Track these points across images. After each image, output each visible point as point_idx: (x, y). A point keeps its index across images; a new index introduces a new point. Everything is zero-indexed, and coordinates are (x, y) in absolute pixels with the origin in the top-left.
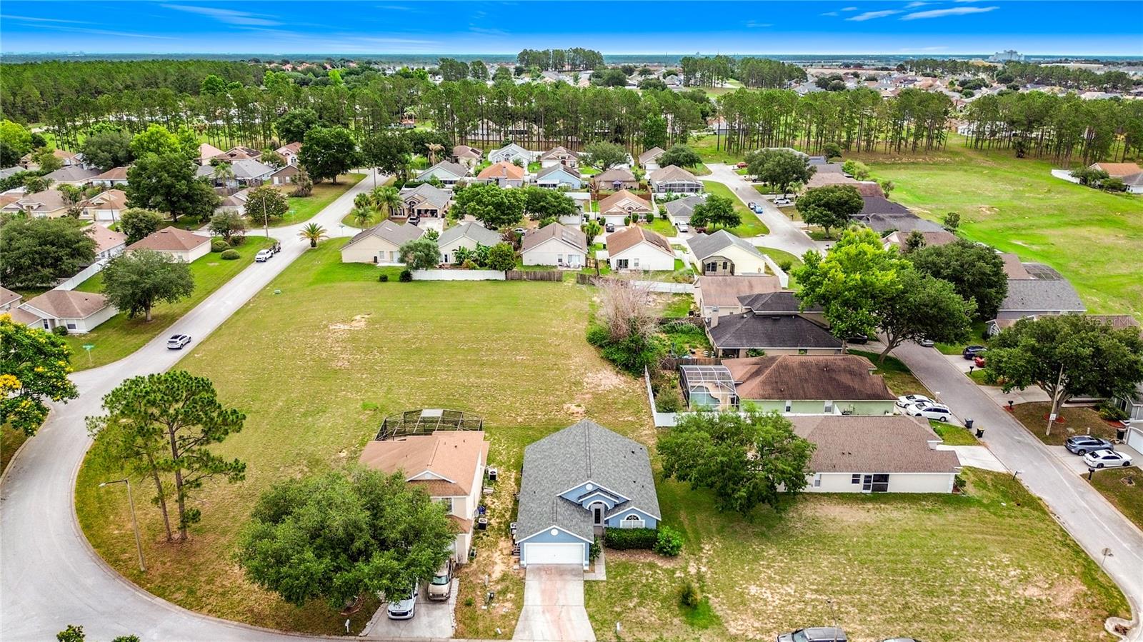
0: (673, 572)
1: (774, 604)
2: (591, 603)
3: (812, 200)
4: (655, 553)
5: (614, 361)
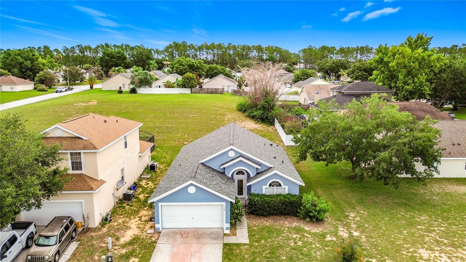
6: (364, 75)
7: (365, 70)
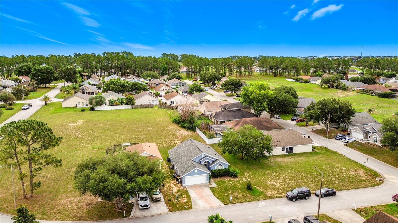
0: (239, 181)
1: (278, 186)
2: (216, 194)
3: (227, 83)
4: (230, 177)
5: (184, 127)
6: (232, 87)
7: (232, 84)
